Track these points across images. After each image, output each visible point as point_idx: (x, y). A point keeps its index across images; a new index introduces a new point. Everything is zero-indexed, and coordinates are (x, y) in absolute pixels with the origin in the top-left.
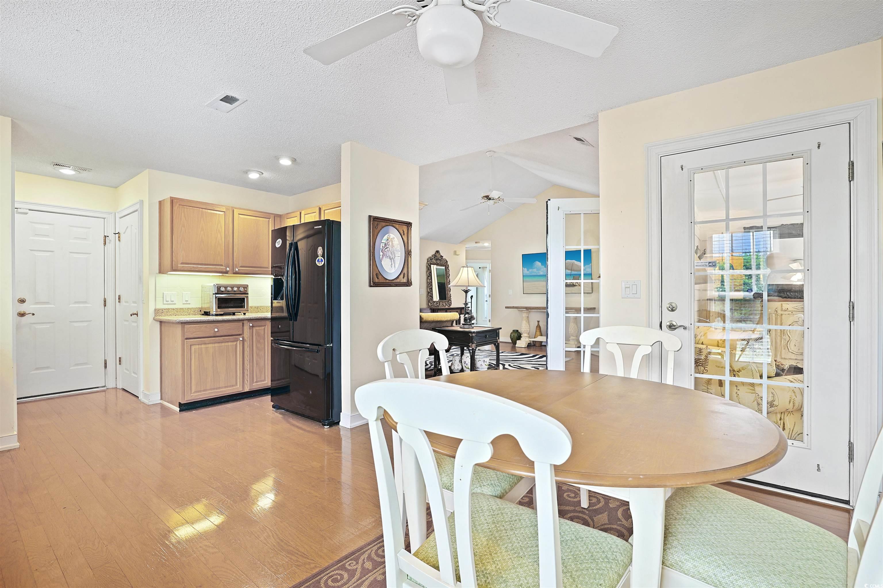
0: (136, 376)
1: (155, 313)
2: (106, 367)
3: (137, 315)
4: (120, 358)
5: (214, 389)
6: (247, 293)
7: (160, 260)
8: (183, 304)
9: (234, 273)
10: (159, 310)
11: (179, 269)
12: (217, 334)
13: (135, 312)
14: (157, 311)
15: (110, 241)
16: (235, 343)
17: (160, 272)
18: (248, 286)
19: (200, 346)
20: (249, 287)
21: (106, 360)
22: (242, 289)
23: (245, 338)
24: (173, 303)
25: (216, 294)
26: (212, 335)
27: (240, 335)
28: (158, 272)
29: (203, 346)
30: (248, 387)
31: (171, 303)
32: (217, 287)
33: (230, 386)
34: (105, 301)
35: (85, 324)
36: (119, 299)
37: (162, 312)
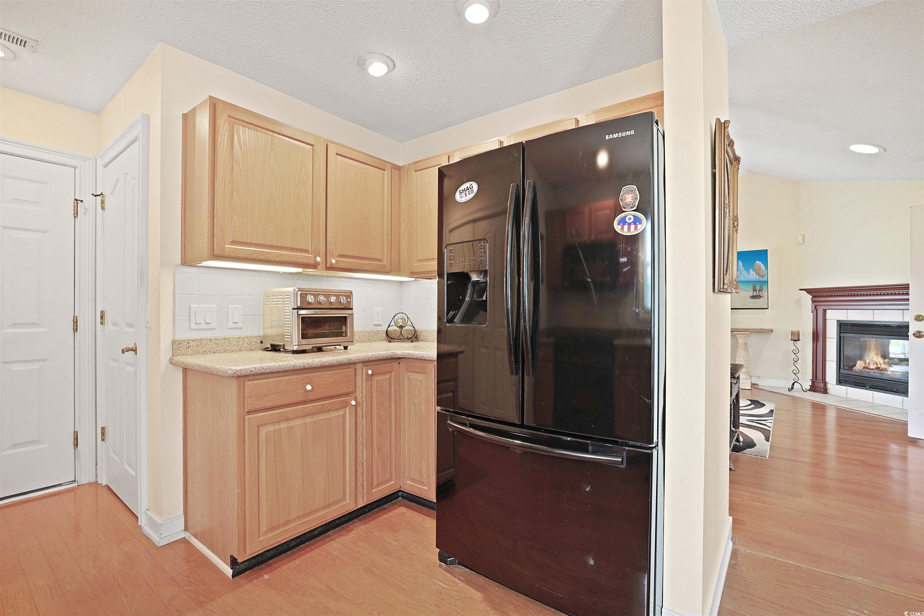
0: (134, 474)
1: (173, 349)
2: (76, 445)
3: (135, 350)
4: (103, 429)
5: (304, 516)
6: (351, 307)
7: (185, 236)
8: (229, 329)
9: (328, 268)
10: (180, 342)
11: (226, 254)
12: (310, 397)
13: (131, 346)
14: (176, 345)
15: (86, 209)
16: (342, 413)
17: (185, 262)
18: (351, 292)
19: (277, 427)
20: (353, 293)
21: (77, 432)
22: (343, 300)
23: (359, 400)
24: (210, 326)
25: (299, 308)
26: (300, 399)
27: (348, 394)
28: (180, 263)
29: (283, 425)
30: (363, 498)
31: (206, 327)
32: (301, 294)
33: (334, 504)
34: (75, 322)
35: (36, 366)
36: (102, 317)
37: (187, 347)
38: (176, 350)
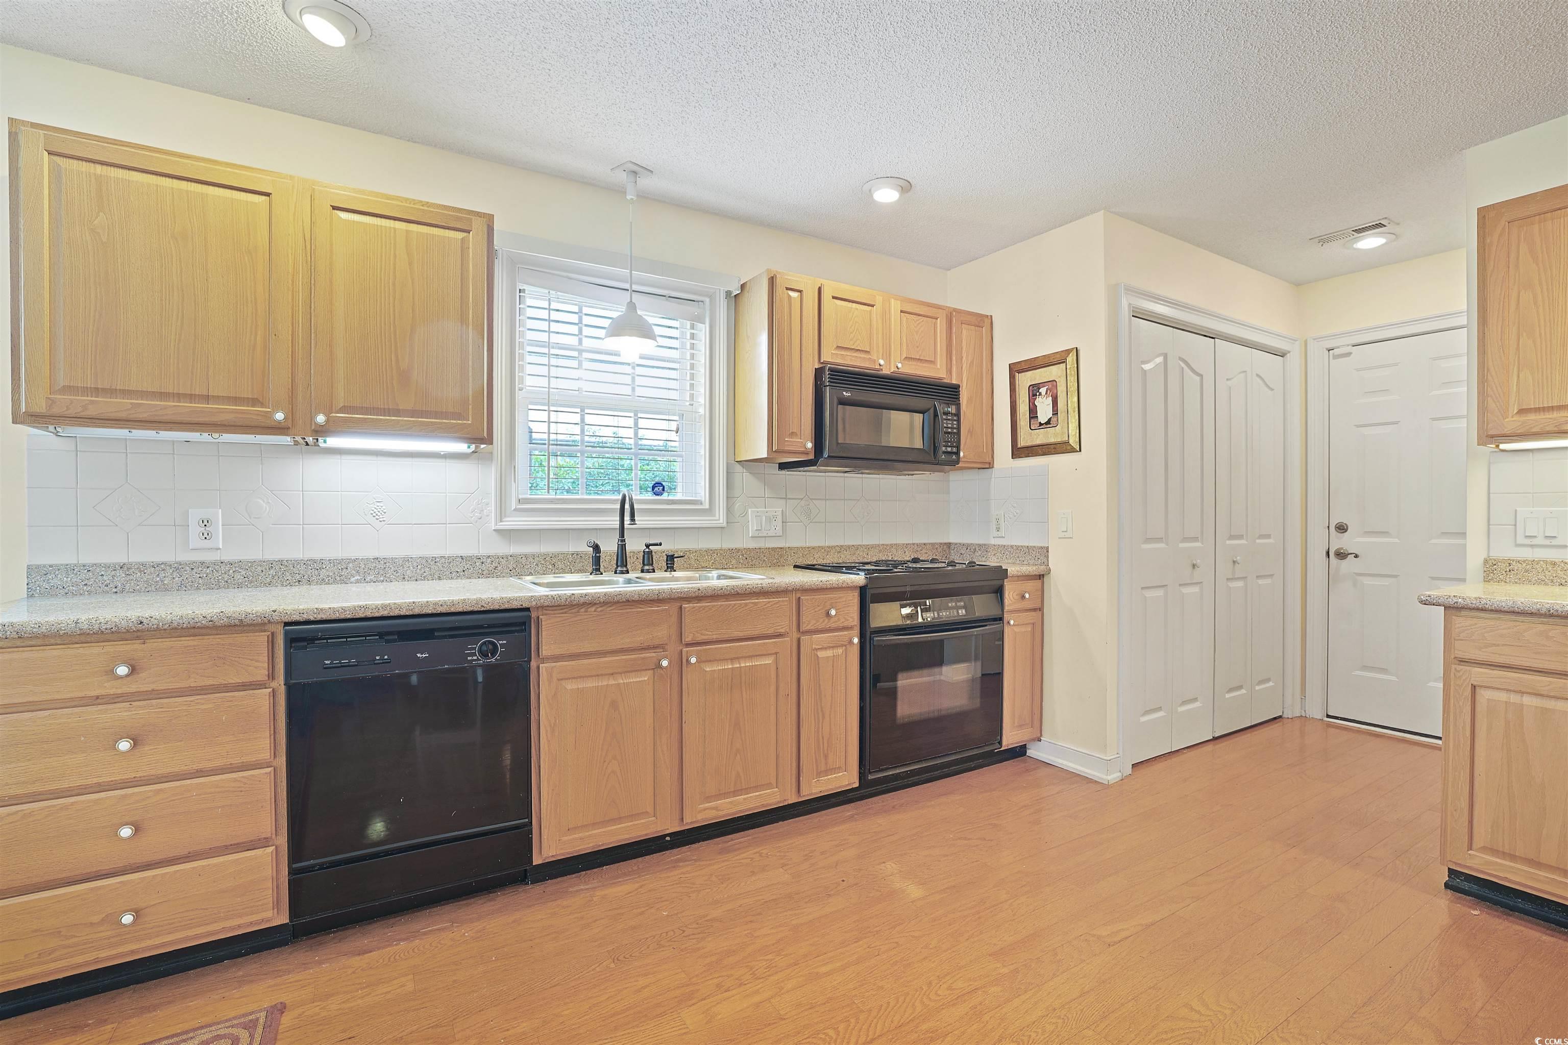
1: (1485, 570)
10: (1498, 562)
14: (1490, 565)
24: (1555, 542)
31: (1547, 542)
37: (1508, 570)
38: (1488, 572)
